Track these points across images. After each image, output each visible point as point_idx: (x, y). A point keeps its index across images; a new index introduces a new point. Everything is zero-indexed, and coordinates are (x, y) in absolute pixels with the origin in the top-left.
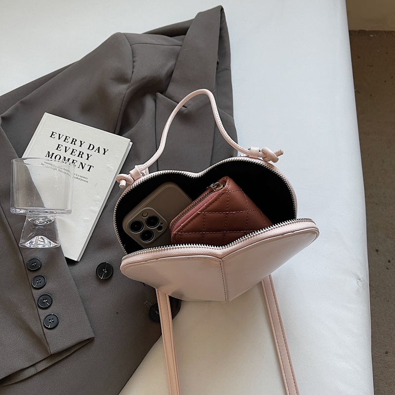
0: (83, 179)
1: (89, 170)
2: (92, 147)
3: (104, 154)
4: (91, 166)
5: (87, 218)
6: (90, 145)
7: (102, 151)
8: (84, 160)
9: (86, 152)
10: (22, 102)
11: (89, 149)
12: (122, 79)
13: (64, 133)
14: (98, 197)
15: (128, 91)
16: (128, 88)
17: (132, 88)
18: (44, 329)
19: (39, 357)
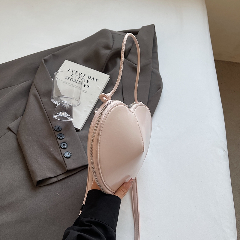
0: (84, 91)
1: (88, 88)
2: (90, 77)
3: (96, 81)
4: (89, 86)
5: (86, 110)
6: (89, 76)
7: (95, 80)
8: (85, 83)
9: (87, 79)
10: (53, 55)
11: (88, 78)
12: (107, 47)
13: (75, 70)
14: (92, 100)
15: (110, 53)
16: (110, 52)
17: (112, 52)
18: (64, 157)
19: (59, 172)
